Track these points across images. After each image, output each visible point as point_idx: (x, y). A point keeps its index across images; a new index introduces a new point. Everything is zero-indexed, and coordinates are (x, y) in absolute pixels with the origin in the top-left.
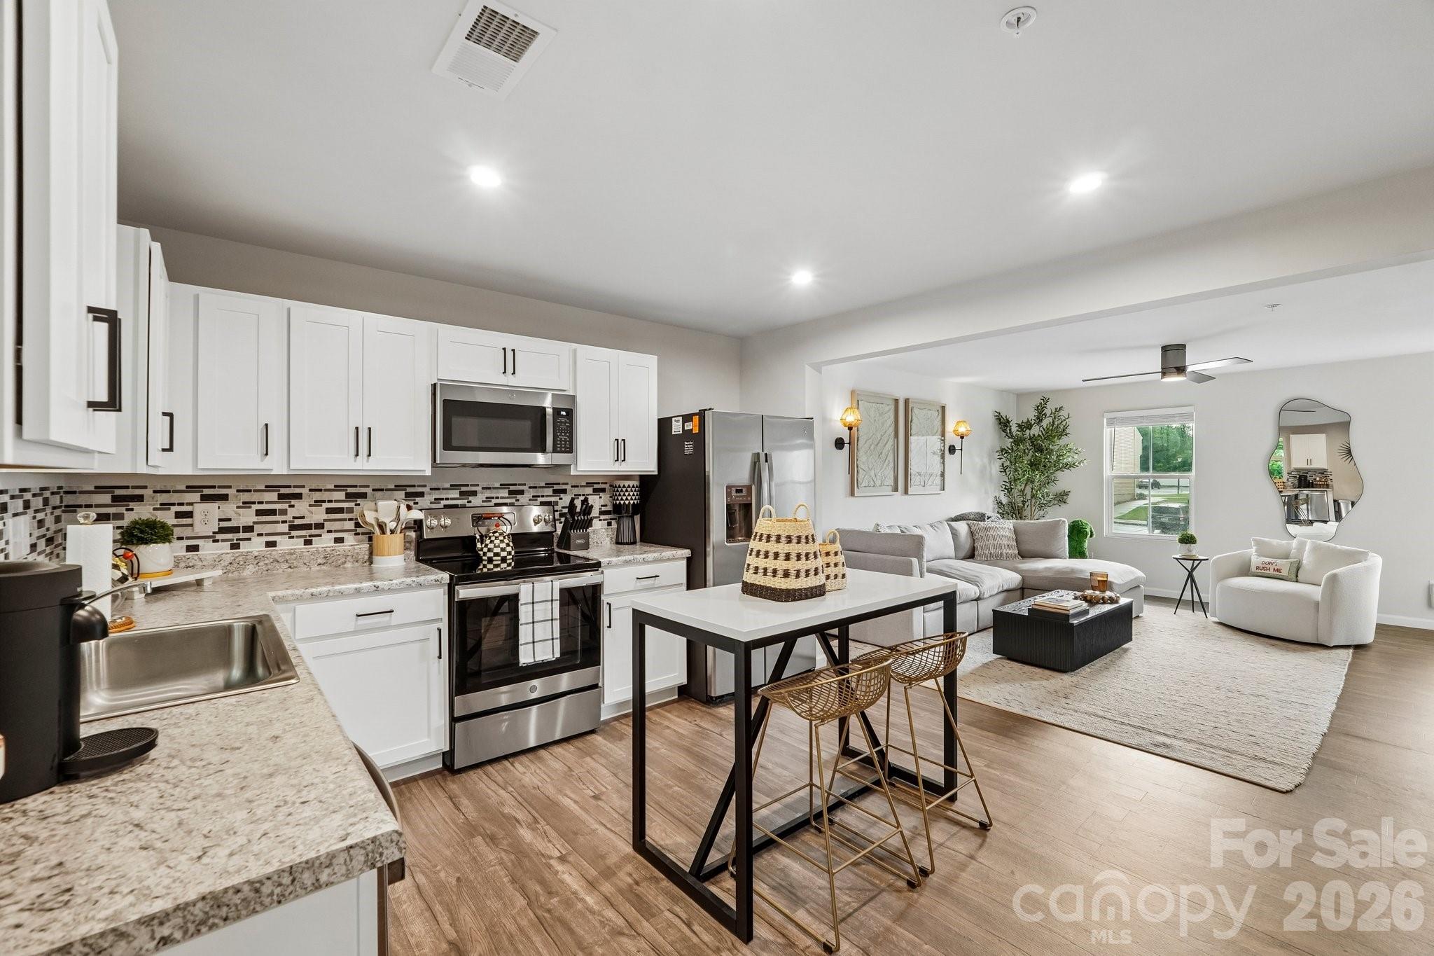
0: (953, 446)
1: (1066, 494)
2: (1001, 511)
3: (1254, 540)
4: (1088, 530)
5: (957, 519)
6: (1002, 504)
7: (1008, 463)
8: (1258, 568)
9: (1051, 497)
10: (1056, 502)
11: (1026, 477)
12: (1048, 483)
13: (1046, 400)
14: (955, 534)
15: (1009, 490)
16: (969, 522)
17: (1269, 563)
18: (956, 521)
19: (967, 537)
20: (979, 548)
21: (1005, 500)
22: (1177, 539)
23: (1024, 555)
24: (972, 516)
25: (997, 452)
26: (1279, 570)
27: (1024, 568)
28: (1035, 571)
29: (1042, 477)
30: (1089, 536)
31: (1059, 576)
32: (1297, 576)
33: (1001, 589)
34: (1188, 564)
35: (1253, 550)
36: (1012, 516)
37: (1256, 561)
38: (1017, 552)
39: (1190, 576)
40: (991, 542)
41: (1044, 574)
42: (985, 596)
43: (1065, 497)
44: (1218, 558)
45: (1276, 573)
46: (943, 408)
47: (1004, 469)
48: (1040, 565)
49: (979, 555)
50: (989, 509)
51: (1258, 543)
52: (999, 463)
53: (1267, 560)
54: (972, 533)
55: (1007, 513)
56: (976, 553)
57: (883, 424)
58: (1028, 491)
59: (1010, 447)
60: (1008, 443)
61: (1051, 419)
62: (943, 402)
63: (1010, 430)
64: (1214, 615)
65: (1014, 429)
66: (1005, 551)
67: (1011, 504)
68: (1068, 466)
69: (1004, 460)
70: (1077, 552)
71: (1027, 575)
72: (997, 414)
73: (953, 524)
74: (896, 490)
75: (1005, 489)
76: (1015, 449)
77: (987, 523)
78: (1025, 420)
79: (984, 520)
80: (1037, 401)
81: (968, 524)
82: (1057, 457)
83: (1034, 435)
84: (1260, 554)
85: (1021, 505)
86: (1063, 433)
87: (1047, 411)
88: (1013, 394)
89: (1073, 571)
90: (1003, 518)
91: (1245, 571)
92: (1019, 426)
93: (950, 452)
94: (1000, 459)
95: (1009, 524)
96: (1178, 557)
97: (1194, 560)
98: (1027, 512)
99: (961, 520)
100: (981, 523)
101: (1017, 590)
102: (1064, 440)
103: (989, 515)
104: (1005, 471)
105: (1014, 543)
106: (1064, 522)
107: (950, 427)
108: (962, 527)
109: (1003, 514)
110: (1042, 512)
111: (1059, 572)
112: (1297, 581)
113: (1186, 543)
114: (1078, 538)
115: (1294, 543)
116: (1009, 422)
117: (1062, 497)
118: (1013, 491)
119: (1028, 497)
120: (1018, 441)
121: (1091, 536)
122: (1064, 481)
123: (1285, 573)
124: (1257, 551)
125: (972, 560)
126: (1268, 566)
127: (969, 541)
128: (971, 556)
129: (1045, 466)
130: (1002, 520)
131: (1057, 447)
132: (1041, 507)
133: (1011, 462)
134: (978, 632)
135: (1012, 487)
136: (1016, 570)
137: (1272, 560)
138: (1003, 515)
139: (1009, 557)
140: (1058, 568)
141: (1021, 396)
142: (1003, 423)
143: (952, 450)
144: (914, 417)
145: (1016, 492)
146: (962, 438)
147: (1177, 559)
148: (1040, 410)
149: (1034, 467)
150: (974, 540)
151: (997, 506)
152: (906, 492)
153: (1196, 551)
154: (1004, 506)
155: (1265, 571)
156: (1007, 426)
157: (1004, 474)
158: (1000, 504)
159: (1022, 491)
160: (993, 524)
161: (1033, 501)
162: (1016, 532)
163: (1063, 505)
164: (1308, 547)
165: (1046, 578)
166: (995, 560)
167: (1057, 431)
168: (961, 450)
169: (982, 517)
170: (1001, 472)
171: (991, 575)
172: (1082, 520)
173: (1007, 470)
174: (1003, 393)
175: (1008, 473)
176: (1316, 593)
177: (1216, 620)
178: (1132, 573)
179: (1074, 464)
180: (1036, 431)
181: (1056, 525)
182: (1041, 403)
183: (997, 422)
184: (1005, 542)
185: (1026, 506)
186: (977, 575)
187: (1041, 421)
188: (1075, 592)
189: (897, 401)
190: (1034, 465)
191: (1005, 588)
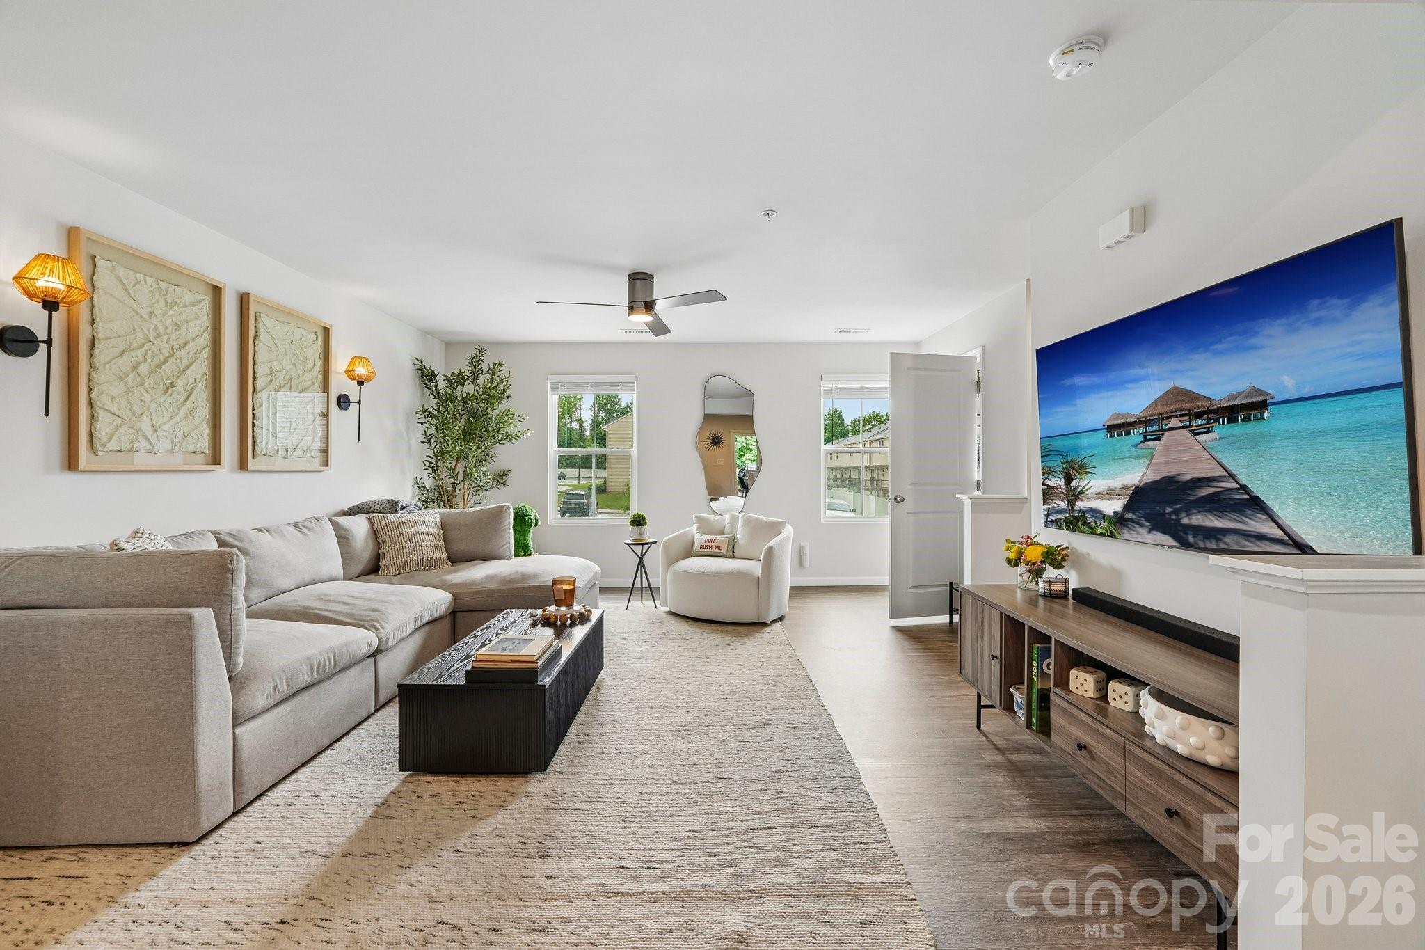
0: (346, 396)
1: (505, 473)
2: (424, 498)
3: (696, 517)
4: (533, 517)
5: (351, 512)
6: (424, 488)
7: (432, 431)
8: (702, 547)
9: (489, 477)
10: (494, 484)
11: (457, 450)
12: (485, 460)
13: (482, 351)
14: (343, 537)
15: (434, 469)
16: (371, 515)
17: (711, 541)
18: (350, 515)
19: (366, 541)
20: (387, 555)
21: (429, 483)
22: (629, 521)
23: (456, 559)
24: (377, 507)
25: (418, 413)
26: (719, 548)
27: (455, 581)
28: (472, 584)
29: (479, 452)
30: (534, 525)
31: (504, 587)
32: (734, 552)
33: (419, 623)
34: (638, 549)
35: (695, 527)
36: (440, 506)
37: (700, 539)
38: (445, 555)
39: (641, 563)
40: (406, 545)
41: (486, 587)
42: (390, 644)
43: (505, 478)
44: (668, 540)
45: (717, 550)
46: (326, 331)
47: (428, 439)
48: (478, 573)
49: (386, 567)
50: (407, 495)
51: (699, 520)
52: (422, 428)
53: (709, 537)
54: (375, 533)
55: (432, 500)
56: (382, 564)
57: (177, 326)
58: (460, 469)
59: (436, 407)
60: (433, 403)
61: (488, 376)
62: (327, 321)
63: (436, 387)
64: (665, 604)
65: (442, 384)
66: (427, 556)
67: (439, 489)
68: (508, 438)
69: (427, 425)
70: (522, 549)
71: (458, 591)
72: (418, 363)
73: (343, 521)
74: (216, 459)
75: (430, 466)
76: (442, 409)
77: (401, 516)
78: (456, 372)
79: (396, 511)
80: (472, 352)
81: (369, 519)
82: (497, 425)
83: (468, 393)
84: (702, 530)
85: (450, 489)
86: (503, 396)
87: (484, 366)
88: (442, 341)
89: (524, 577)
90: (427, 507)
91: (690, 553)
92: (448, 380)
93: (340, 406)
94: (422, 423)
95: (434, 516)
96: (629, 542)
97: (643, 544)
98: (458, 499)
99: (358, 513)
100: (391, 517)
101: (446, 617)
102: (504, 405)
103: (405, 504)
104: (429, 441)
105: (442, 543)
106: (508, 507)
107: (339, 364)
108: (359, 527)
109: (427, 502)
110: (478, 498)
111: (507, 580)
112: (734, 557)
113: (638, 525)
114: (522, 528)
115: (727, 518)
116: (434, 375)
117: (501, 478)
118: (440, 469)
119: (461, 478)
120: (446, 400)
121: (536, 525)
122: (505, 456)
123: (724, 550)
124: (699, 529)
125: (373, 576)
126: (710, 544)
127: (370, 546)
128: (373, 569)
129: (481, 437)
130: (423, 510)
131: (495, 413)
132: (477, 490)
133: (437, 429)
134: (376, 711)
135: (439, 463)
136: (443, 586)
137: (713, 537)
138: (425, 504)
139: (434, 564)
140: (503, 574)
141: (450, 345)
142: (426, 376)
143: (343, 402)
144: (262, 332)
145: (443, 472)
146: (360, 383)
147: (628, 544)
148: (475, 362)
149: (468, 437)
150: (379, 543)
151: (418, 491)
152: (243, 466)
153: (648, 533)
154: (427, 490)
155: (708, 550)
156: (431, 381)
157: (428, 445)
158: (422, 488)
159: (453, 470)
160: (410, 517)
161: (467, 483)
162: (443, 526)
163: (502, 487)
164: (740, 521)
165: (488, 592)
166: (413, 571)
167: (496, 393)
168: (359, 402)
169: (392, 507)
170: (423, 442)
171: (402, 603)
172: (526, 506)
173: (432, 441)
174: (427, 334)
175: (433, 445)
176: (756, 568)
177: (667, 609)
178: (590, 567)
179: (516, 435)
180: (469, 388)
181: (498, 513)
182: (476, 354)
183: (418, 374)
184: (427, 542)
185: (457, 491)
186: (377, 606)
187: (476, 378)
188: (530, 610)
189: (217, 291)
190: (468, 433)
191: (426, 619)
